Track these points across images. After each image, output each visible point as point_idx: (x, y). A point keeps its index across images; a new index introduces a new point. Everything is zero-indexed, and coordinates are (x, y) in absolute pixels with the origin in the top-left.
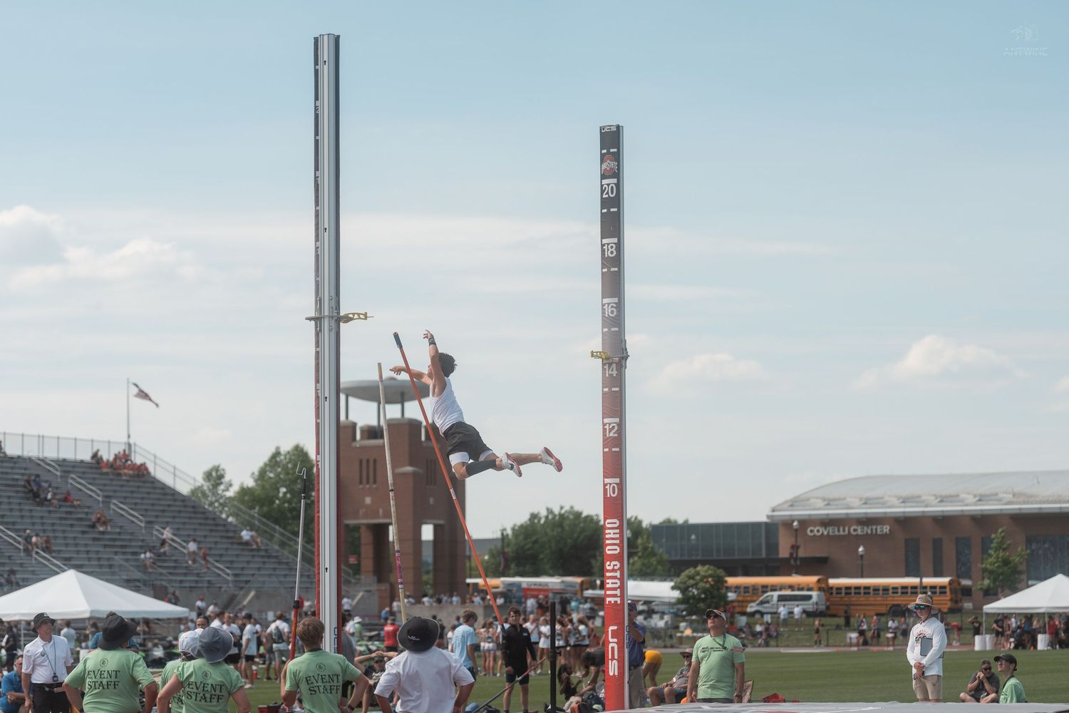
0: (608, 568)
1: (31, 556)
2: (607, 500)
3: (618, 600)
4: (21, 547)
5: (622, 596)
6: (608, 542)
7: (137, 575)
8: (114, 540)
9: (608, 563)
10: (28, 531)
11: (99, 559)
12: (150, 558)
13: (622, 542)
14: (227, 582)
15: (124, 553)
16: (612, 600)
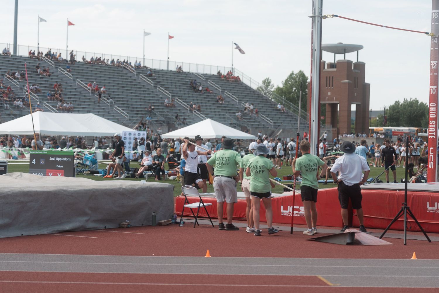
0: (430, 123)
1: (192, 113)
2: (431, 95)
3: (434, 137)
4: (189, 109)
5: (436, 135)
6: (430, 112)
7: (235, 122)
8: (226, 107)
9: (431, 121)
10: (191, 103)
11: (220, 115)
12: (240, 115)
13: (437, 112)
14: (271, 125)
15: (230, 113)
16: (432, 137)
